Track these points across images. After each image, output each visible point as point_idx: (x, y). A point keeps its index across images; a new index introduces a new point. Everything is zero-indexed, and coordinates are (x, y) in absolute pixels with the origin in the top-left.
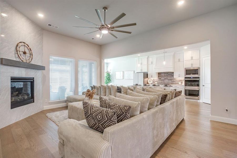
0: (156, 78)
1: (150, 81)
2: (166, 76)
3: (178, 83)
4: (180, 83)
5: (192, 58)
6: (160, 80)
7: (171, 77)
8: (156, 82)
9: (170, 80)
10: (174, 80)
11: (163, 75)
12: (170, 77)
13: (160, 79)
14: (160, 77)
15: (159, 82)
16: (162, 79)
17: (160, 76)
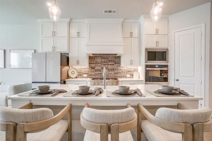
0: (85, 66)
1: (73, 73)
2: (104, 63)
3: (126, 76)
4: (128, 76)
5: (157, 31)
6: (93, 70)
7: (113, 65)
8: (85, 74)
9: (111, 70)
10: (118, 71)
11: (99, 60)
12: (111, 65)
13: (92, 68)
14: (93, 65)
15: (92, 75)
16: (97, 68)
17: (93, 63)
